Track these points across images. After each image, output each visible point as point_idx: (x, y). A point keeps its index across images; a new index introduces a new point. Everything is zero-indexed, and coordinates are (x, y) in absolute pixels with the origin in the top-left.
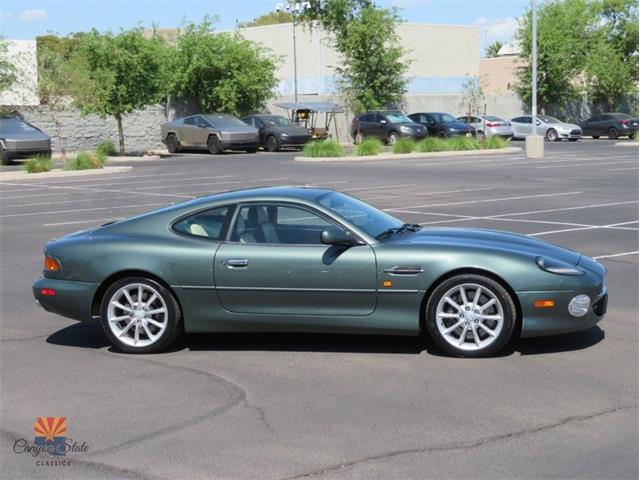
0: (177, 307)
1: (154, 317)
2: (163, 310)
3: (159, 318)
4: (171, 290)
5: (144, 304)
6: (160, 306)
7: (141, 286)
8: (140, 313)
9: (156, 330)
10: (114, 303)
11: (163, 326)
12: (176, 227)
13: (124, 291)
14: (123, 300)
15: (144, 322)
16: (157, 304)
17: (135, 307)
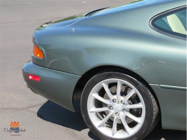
0: (155, 104)
1: (131, 111)
2: (141, 105)
3: (137, 113)
4: (150, 88)
5: (122, 98)
6: (138, 101)
7: (120, 82)
8: (118, 106)
9: (132, 124)
10: (94, 95)
11: (140, 121)
12: (156, 23)
13: (104, 84)
14: (102, 93)
15: (122, 115)
16: (135, 100)
17: (113, 101)
